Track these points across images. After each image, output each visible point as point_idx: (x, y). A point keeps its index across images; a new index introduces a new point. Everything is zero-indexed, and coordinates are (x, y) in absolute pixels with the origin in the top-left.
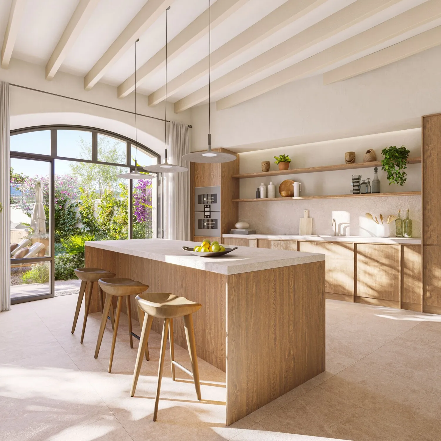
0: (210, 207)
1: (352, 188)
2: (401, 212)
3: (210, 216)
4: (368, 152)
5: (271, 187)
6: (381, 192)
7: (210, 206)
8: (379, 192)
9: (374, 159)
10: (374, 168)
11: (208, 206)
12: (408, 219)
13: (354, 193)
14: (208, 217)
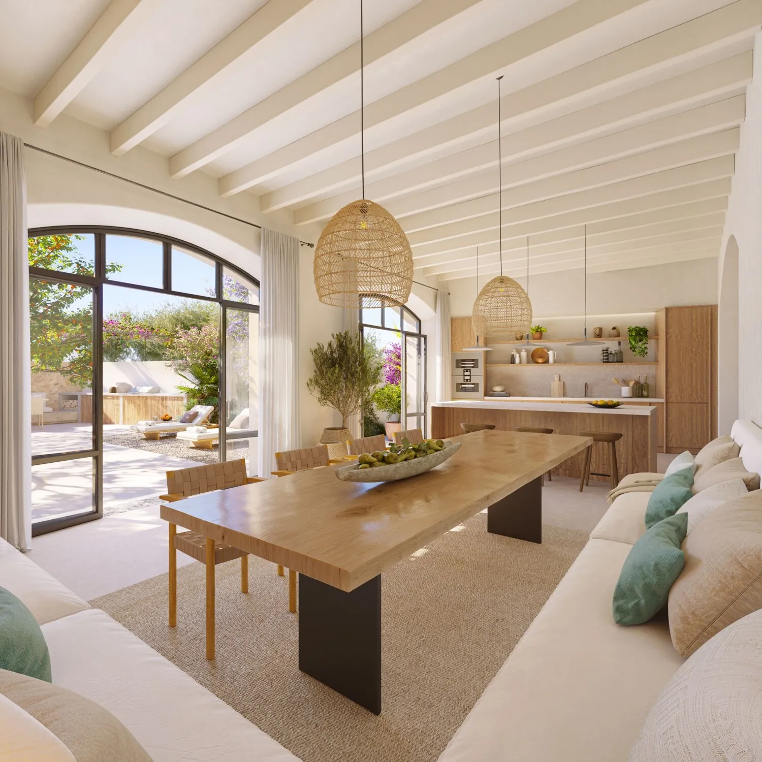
0: (470, 372)
1: (602, 357)
2: (641, 378)
3: (470, 380)
4: (614, 328)
5: (524, 354)
6: (624, 361)
7: (470, 370)
8: (622, 362)
9: (618, 335)
10: (617, 342)
11: (469, 371)
12: (646, 383)
13: (604, 362)
14: (469, 380)
